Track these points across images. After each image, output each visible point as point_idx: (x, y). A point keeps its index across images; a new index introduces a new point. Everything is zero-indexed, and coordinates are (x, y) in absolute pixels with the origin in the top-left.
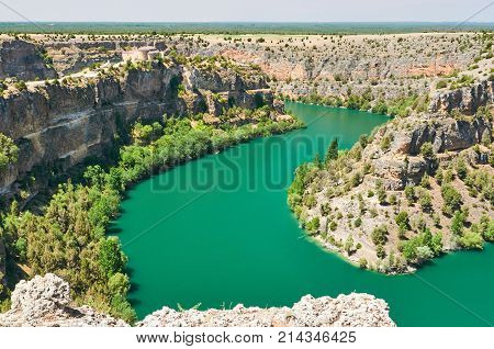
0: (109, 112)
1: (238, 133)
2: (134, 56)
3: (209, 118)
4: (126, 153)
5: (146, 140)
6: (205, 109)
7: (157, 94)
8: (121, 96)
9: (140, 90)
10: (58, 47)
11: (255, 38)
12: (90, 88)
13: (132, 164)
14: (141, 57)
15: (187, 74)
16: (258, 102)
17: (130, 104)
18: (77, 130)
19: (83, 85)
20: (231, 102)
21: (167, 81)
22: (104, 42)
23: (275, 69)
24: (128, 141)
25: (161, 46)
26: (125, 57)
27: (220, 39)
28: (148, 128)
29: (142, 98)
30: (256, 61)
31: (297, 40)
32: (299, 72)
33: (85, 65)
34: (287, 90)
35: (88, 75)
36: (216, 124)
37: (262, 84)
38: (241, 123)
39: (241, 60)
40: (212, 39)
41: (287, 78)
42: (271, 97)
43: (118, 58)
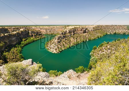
0: (19, 37)
1: (38, 39)
2: (22, 30)
3: (33, 37)
4: (22, 43)
5: (25, 41)
6: (33, 36)
7: (26, 35)
8: (20, 35)
9: (23, 34)
10: (10, 29)
11: (39, 27)
12: (15, 34)
13: (23, 44)
14: (23, 30)
15: (30, 32)
16: (40, 35)
17: (22, 36)
18: (14, 40)
19: (14, 34)
20: (36, 35)
21: (27, 33)
22: (17, 28)
23: (42, 31)
24: (22, 41)
25: (26, 28)
26: (20, 30)
27: (34, 27)
28: (25, 39)
29: (24, 35)
30: (39, 30)
31: (44, 27)
32: (45, 31)
33: (14, 31)
34: (44, 33)
35: (15, 32)
36: (35, 38)
37: (40, 32)
38: (38, 38)
39: (37, 30)
40: (33, 27)
41: (43, 32)
42: (42, 34)
43: (19, 30)
